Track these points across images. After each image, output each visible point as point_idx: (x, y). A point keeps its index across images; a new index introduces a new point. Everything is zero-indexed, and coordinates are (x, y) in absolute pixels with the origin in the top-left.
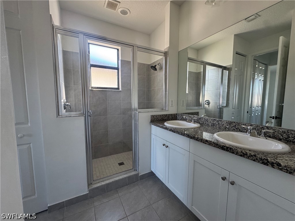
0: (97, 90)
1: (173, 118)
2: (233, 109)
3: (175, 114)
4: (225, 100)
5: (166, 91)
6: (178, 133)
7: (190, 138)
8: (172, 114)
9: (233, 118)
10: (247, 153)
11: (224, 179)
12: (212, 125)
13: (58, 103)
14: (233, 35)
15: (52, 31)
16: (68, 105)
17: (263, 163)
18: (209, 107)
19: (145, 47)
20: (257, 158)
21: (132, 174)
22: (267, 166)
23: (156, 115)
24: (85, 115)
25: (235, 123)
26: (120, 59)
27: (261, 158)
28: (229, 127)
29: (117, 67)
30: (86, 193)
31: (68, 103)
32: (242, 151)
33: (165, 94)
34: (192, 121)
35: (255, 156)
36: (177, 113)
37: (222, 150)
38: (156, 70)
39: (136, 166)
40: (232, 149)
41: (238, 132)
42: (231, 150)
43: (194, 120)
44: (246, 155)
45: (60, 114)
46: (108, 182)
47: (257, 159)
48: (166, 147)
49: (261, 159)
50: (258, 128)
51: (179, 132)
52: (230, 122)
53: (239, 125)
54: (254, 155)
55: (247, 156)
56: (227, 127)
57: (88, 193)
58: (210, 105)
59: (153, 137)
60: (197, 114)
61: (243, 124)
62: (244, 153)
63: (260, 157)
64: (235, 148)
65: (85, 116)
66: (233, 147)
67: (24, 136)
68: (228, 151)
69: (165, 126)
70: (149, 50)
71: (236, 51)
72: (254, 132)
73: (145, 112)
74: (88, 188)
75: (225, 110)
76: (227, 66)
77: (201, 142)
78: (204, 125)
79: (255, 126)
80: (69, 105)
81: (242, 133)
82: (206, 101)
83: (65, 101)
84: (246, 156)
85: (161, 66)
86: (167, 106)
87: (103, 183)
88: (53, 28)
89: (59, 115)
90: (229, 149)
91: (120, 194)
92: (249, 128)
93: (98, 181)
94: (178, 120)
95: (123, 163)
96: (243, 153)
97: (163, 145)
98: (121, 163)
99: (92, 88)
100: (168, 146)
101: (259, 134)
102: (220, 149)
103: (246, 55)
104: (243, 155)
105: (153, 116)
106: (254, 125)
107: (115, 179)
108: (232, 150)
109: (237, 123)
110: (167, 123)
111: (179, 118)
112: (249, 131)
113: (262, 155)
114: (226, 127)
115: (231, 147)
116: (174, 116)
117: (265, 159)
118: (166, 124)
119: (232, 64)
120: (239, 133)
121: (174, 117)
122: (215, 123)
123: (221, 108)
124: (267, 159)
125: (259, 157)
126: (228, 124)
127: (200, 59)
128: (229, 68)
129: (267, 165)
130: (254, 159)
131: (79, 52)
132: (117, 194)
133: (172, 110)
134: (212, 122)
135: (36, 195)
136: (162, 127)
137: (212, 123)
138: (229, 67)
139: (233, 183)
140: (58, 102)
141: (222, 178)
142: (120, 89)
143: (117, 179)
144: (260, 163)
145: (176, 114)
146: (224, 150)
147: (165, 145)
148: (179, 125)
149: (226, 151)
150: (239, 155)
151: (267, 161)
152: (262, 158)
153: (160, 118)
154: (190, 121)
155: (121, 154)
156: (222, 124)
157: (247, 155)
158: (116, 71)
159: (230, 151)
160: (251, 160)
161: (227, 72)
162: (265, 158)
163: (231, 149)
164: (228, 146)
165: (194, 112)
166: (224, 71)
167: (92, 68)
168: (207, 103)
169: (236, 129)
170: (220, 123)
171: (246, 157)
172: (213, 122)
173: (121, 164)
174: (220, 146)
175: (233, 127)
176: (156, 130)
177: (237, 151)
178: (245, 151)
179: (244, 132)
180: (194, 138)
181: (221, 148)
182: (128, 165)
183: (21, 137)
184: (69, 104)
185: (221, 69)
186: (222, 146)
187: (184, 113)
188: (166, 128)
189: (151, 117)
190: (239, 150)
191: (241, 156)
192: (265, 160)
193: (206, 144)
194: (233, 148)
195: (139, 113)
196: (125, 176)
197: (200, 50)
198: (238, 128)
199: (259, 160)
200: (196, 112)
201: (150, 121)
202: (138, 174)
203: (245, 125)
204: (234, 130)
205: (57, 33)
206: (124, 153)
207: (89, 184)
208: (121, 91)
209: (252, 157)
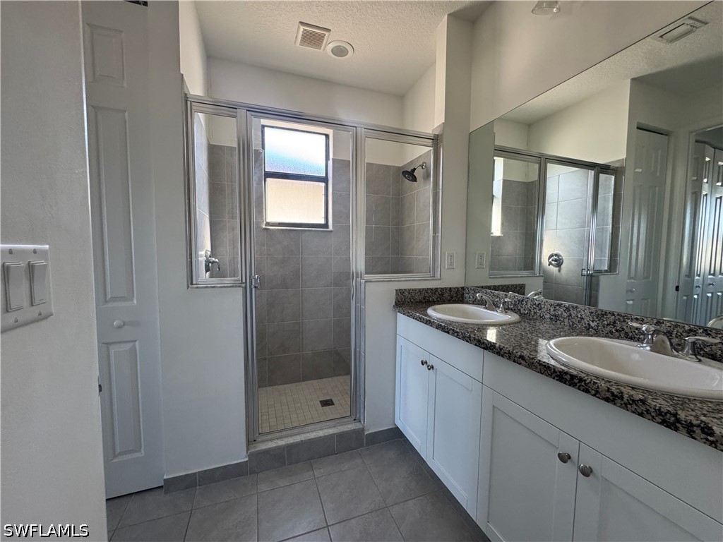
0: (278, 230)
1: (454, 299)
2: (630, 278)
3: (458, 288)
4: (605, 253)
5: (435, 231)
6: (456, 334)
7: (484, 348)
8: (450, 288)
9: (631, 302)
10: (622, 393)
11: (564, 458)
12: (551, 319)
13: (191, 258)
14: (629, 81)
15: (184, 108)
16: (214, 262)
17: (664, 423)
18: (559, 271)
19: (391, 128)
20: (648, 408)
21: (347, 429)
22: (676, 431)
23: (409, 290)
24: (244, 285)
25: (614, 315)
26: (331, 156)
27: (659, 410)
28: (598, 326)
29: (324, 175)
30: (242, 460)
31: (214, 259)
32: (611, 388)
33: (435, 238)
34: (499, 307)
35: (643, 402)
36: (463, 285)
37: (558, 382)
38: (414, 179)
39: (358, 411)
40: (585, 380)
41: (622, 339)
42: (583, 384)
43: (504, 305)
44: (619, 398)
45: (194, 282)
46: (290, 440)
47: (648, 411)
48: (429, 369)
49: (659, 412)
50: (678, 331)
51: (457, 332)
52: (600, 313)
53: (624, 321)
54: (640, 400)
55: (622, 402)
56: (592, 324)
57: (247, 461)
58: (562, 266)
59: (400, 341)
60: (520, 289)
61: (637, 319)
62: (616, 393)
63: (656, 406)
64: (593, 378)
65: (246, 287)
66: (587, 375)
67: (124, 325)
68: (573, 386)
69: (427, 315)
70: (399, 135)
71: (638, 123)
72: (663, 342)
73: (383, 281)
74: (248, 450)
75: (604, 280)
76: (609, 163)
77: (509, 358)
78: (531, 317)
79: (668, 324)
80: (216, 262)
81: (632, 343)
82: (552, 256)
83: (209, 253)
84: (618, 401)
85: (427, 170)
86: (438, 267)
87: (281, 443)
88: (186, 101)
89: (192, 284)
90: (576, 381)
91: (317, 473)
92: (644, 329)
93: (269, 437)
94: (467, 303)
95: (331, 400)
96: (613, 394)
97: (423, 364)
98: (327, 401)
99: (268, 224)
100: (432, 367)
101: (678, 348)
102: (554, 378)
103: (672, 132)
104: (612, 398)
105: (400, 292)
106: (668, 321)
107: (308, 435)
108: (585, 384)
109: (618, 315)
110: (434, 310)
111: (470, 298)
112: (650, 336)
113: (663, 402)
114: (589, 324)
115: (583, 375)
116: (456, 293)
117: (671, 414)
118: (430, 311)
119: (625, 157)
120: (624, 341)
121: (456, 296)
122: (560, 312)
123: (591, 276)
124: (677, 413)
125: (653, 407)
126: (595, 317)
127: (535, 150)
128: (617, 168)
129: (676, 429)
130: (640, 411)
131: (235, 145)
132: (311, 473)
133: (451, 279)
134: (552, 310)
135: (143, 451)
136: (420, 319)
137: (552, 313)
138: (617, 165)
139: (586, 472)
140: (191, 254)
141: (559, 455)
142: (331, 228)
143: (312, 435)
144: (658, 423)
145: (463, 288)
146: (565, 383)
147: (426, 363)
148: (465, 314)
149: (570, 385)
150: (603, 399)
151: (676, 417)
152: (662, 410)
153: (418, 298)
154: (495, 306)
155: (330, 379)
156: (579, 316)
157: (622, 398)
158: (323, 185)
159: (579, 386)
160: (633, 412)
161: (610, 180)
162: (671, 409)
163: (581, 380)
164: (575, 373)
165: (512, 285)
166: (601, 176)
167: (268, 179)
168: (553, 262)
169: (617, 330)
170: (573, 315)
171: (619, 405)
172: (554, 311)
173: (327, 403)
174: (555, 371)
175: (608, 325)
176: (407, 325)
177: (598, 387)
178: (618, 389)
179: (638, 340)
180: (492, 348)
181: (556, 376)
182: (341, 406)
183: (120, 327)
184: (217, 260)
185: (593, 172)
186: (560, 372)
187: (482, 287)
188: (429, 322)
189: (397, 294)
190: (603, 385)
191: (607, 400)
192: (668, 415)
193: (520, 364)
194: (586, 378)
195: (367, 284)
196: (331, 431)
197: (534, 125)
198: (623, 329)
199: (653, 414)
200: (516, 285)
201: (394, 304)
202: (363, 430)
203: (643, 320)
204: (612, 333)
205: (193, 112)
206: (335, 378)
207: (249, 442)
208: (331, 231)
209: (636, 405)
